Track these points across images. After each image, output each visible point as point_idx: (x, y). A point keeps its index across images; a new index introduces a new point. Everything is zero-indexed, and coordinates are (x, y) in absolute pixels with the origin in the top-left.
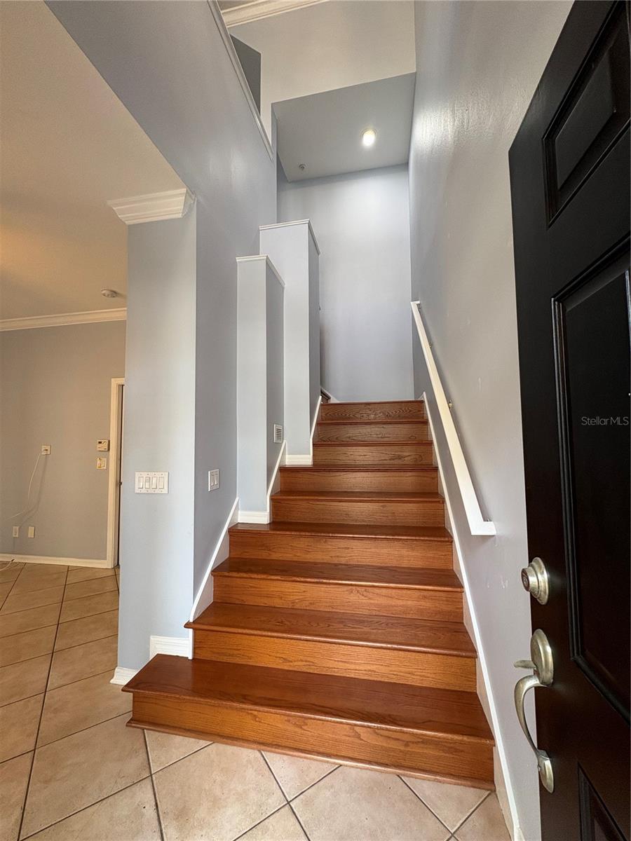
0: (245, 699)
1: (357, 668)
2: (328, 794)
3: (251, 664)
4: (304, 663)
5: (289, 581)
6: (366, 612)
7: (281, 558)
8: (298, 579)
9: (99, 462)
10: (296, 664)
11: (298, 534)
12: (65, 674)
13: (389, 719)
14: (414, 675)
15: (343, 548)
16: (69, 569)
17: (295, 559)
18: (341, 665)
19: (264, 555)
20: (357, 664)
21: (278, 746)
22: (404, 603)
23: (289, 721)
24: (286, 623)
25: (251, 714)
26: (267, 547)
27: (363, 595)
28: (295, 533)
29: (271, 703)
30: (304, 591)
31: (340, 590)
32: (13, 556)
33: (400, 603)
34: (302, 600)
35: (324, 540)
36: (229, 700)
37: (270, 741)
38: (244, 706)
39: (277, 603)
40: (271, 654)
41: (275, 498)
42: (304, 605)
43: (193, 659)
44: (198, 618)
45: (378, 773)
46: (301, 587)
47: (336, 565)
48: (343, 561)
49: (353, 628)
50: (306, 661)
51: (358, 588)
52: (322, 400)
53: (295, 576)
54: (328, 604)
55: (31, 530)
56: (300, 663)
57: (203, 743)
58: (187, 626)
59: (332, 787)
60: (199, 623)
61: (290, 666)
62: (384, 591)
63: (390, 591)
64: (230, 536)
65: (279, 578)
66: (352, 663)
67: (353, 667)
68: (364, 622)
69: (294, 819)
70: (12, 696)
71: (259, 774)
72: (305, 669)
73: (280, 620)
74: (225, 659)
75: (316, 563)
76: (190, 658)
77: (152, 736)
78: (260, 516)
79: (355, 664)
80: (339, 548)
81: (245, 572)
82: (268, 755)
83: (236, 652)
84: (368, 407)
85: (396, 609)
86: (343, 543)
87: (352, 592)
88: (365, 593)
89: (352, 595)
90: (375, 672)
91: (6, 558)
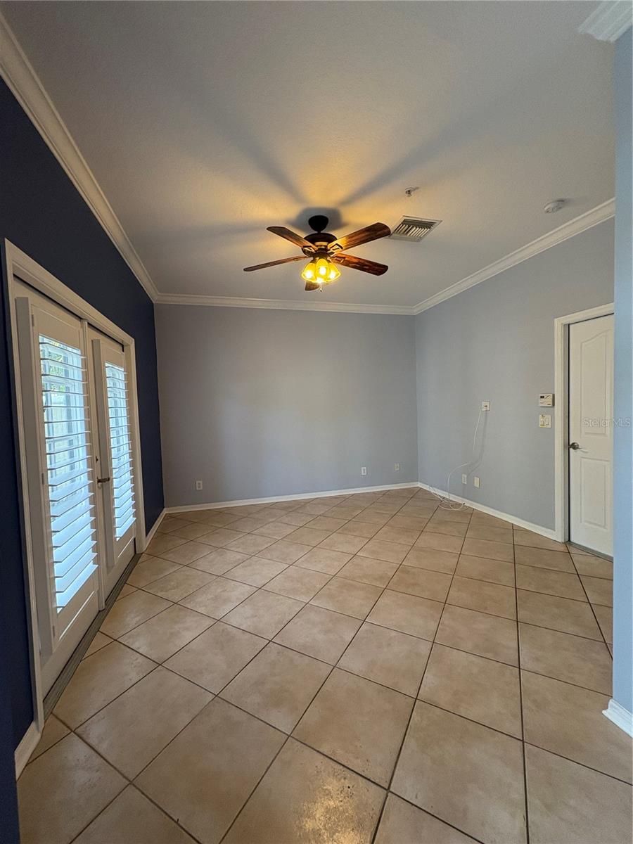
9: (541, 419)
32: (465, 500)
55: (477, 479)
91: (459, 500)
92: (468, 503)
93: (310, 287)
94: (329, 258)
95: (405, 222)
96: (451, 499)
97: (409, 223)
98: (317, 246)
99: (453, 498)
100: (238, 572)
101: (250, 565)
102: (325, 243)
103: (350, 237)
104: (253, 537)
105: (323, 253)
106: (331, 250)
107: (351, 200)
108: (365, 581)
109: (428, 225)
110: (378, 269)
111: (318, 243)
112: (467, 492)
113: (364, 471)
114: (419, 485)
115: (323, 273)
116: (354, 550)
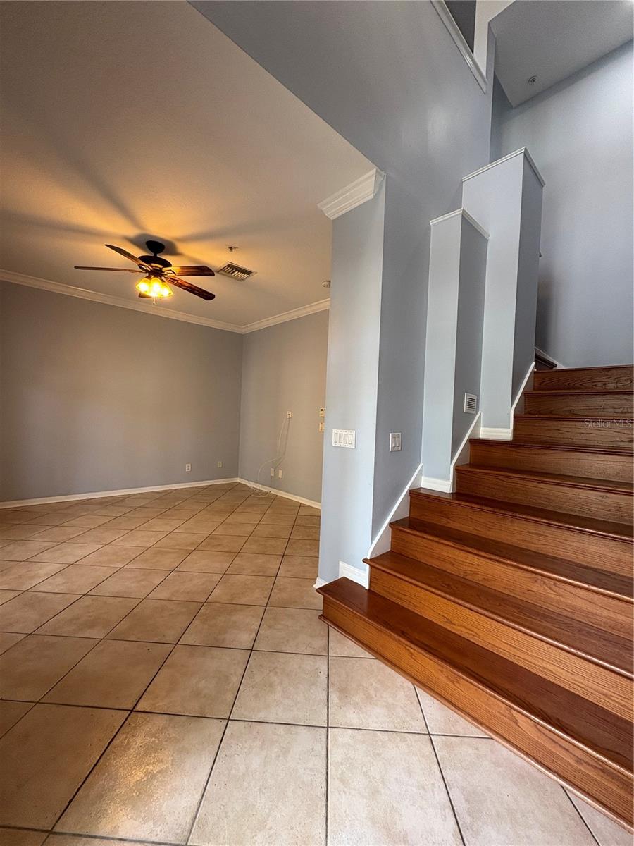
0: (403, 634)
1: (530, 660)
2: (470, 751)
3: (415, 611)
4: (468, 631)
5: (462, 550)
6: (555, 610)
7: (459, 529)
8: (471, 550)
9: (320, 425)
10: (459, 628)
11: (479, 507)
12: (288, 571)
13: (556, 722)
14: (609, 699)
15: (533, 533)
16: (301, 505)
17: (475, 532)
18: (507, 648)
19: (443, 522)
20: (531, 656)
21: (430, 688)
22: (613, 615)
23: (442, 672)
24: (452, 587)
25: (408, 650)
26: (445, 514)
27: (551, 589)
28: (476, 506)
29: (426, 648)
30: (478, 565)
31: (520, 574)
32: (271, 489)
33: (605, 613)
34: (475, 573)
35: (510, 519)
36: (390, 629)
37: (424, 681)
38: (401, 639)
39: (449, 568)
40: (435, 610)
41: (459, 468)
42: (477, 579)
43: (369, 590)
44: (375, 558)
45: (535, 770)
46: (476, 560)
47: (522, 549)
48: (533, 547)
49: (529, 617)
50: (470, 630)
51: (546, 580)
52: (536, 366)
53: (467, 546)
54: (504, 586)
55: (280, 472)
56: (463, 629)
57: (367, 654)
58: (365, 561)
59: (477, 749)
60: (374, 562)
61: (453, 628)
62: (582, 593)
63: (590, 594)
64: (411, 498)
65: (451, 544)
66: (524, 652)
67: (524, 656)
68: (547, 617)
69: (431, 749)
70: (259, 572)
71: (408, 700)
72: (467, 637)
73: (447, 583)
74: (394, 599)
75: (498, 542)
76: (367, 588)
77: (334, 632)
78: (443, 484)
79: (527, 654)
80: (528, 532)
81: (420, 531)
82: (420, 691)
83: (403, 597)
84: (606, 373)
85: (598, 618)
86: (533, 528)
87: (536, 581)
88: (553, 587)
89: (536, 584)
90: (552, 672)
91: (266, 489)
92: (274, 491)
93: (141, 296)
94: (163, 278)
95: (229, 266)
96: (261, 489)
97: (232, 268)
98: (152, 267)
99: (262, 488)
100: (46, 556)
101: (59, 549)
102: (161, 266)
103: (183, 268)
104: (61, 529)
105: (158, 274)
106: (166, 273)
107: (185, 240)
108: (177, 547)
109: (248, 273)
110: (208, 296)
111: (153, 265)
112: (273, 482)
113: (188, 467)
114: (239, 480)
115: (156, 289)
116: (170, 529)
